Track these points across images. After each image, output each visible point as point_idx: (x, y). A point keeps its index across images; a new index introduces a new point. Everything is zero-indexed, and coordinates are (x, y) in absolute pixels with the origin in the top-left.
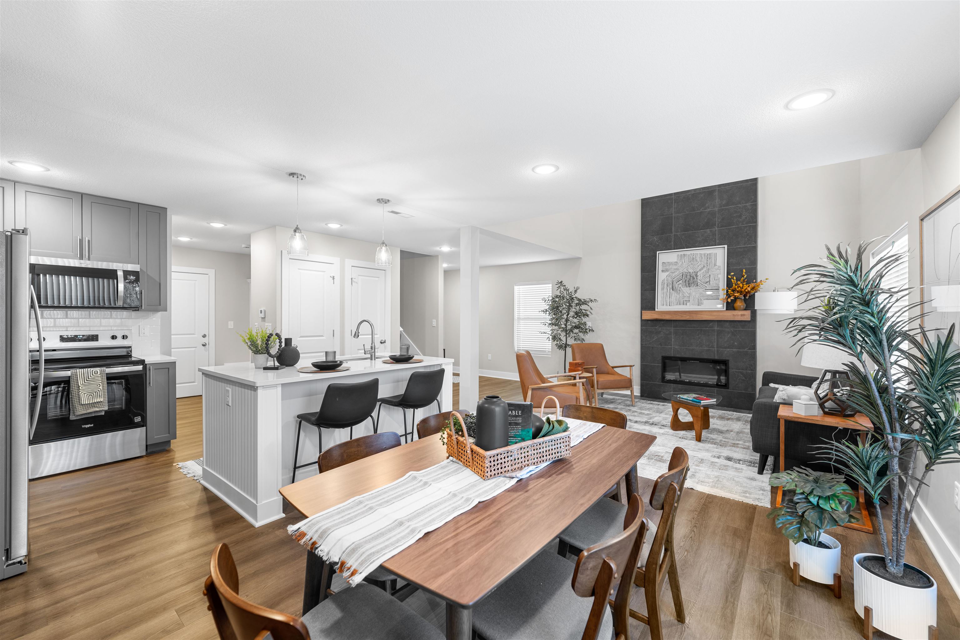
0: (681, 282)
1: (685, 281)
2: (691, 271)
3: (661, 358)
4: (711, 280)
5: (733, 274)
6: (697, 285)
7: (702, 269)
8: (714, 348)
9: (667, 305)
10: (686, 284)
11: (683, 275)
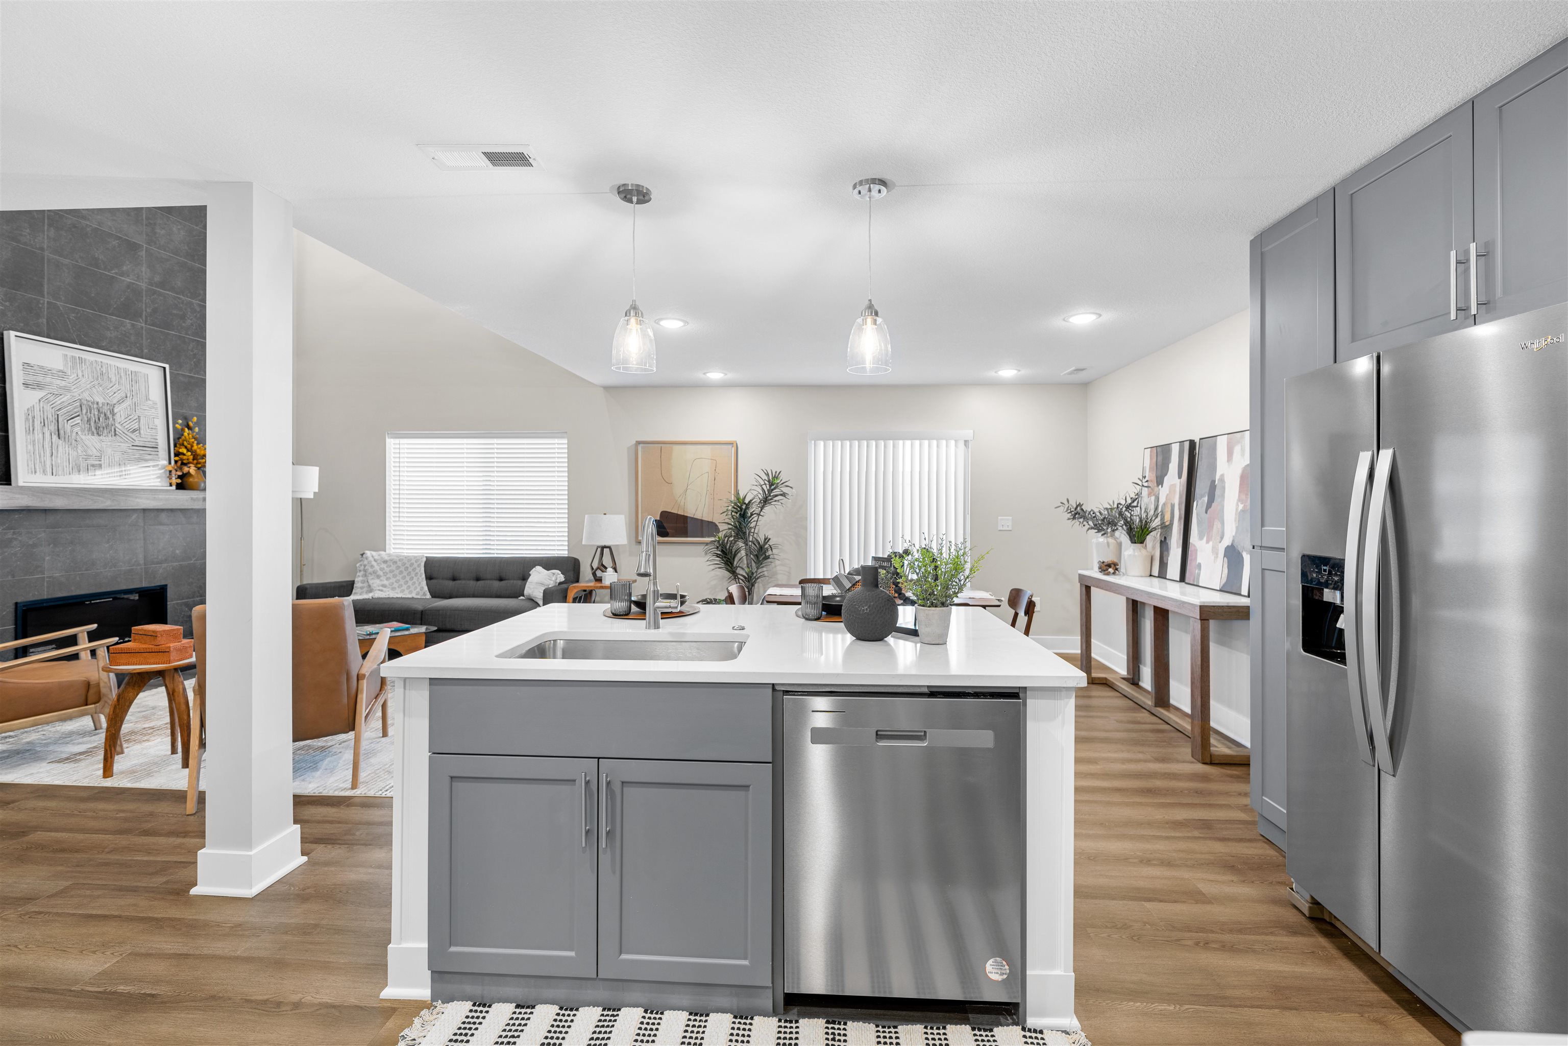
0: (78, 420)
1: (89, 420)
2: (100, 400)
3: (12, 608)
4: (142, 427)
6: (115, 435)
7: (122, 400)
8: (139, 565)
9: (44, 472)
11: (81, 406)
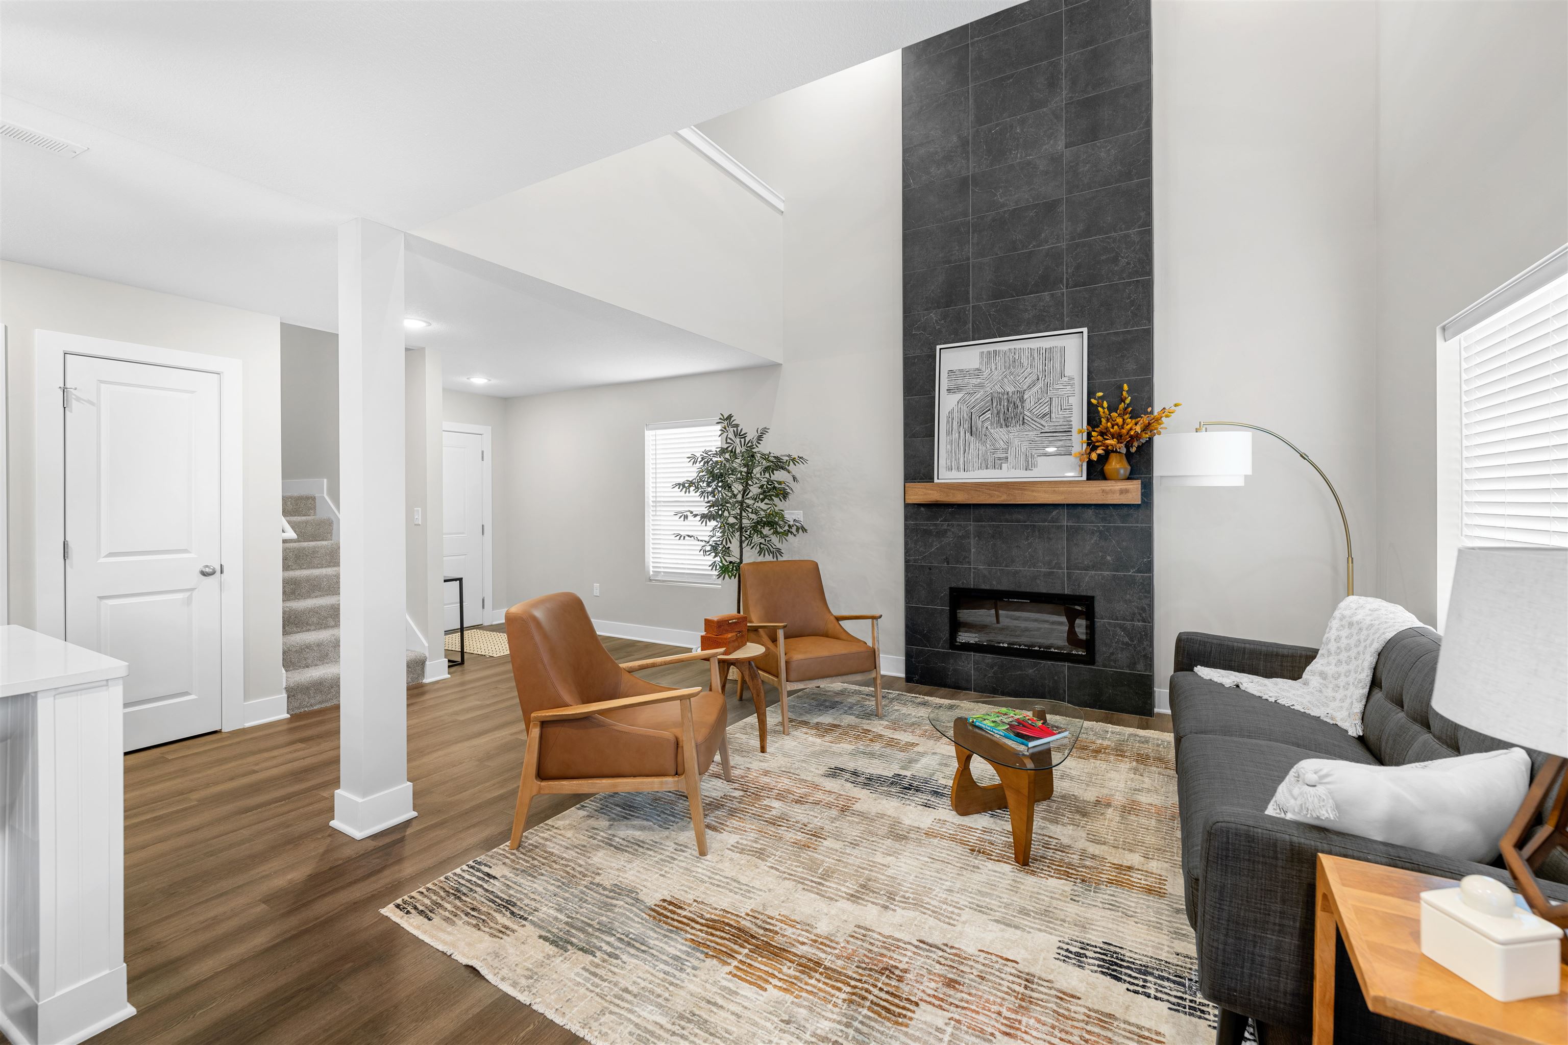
0: (988, 415)
1: (998, 413)
2: (1010, 389)
3: (947, 592)
4: (1054, 410)
5: (1100, 394)
6: (1024, 423)
7: (1033, 384)
8: (1061, 568)
9: (958, 469)
10: (999, 421)
11: (992, 400)
